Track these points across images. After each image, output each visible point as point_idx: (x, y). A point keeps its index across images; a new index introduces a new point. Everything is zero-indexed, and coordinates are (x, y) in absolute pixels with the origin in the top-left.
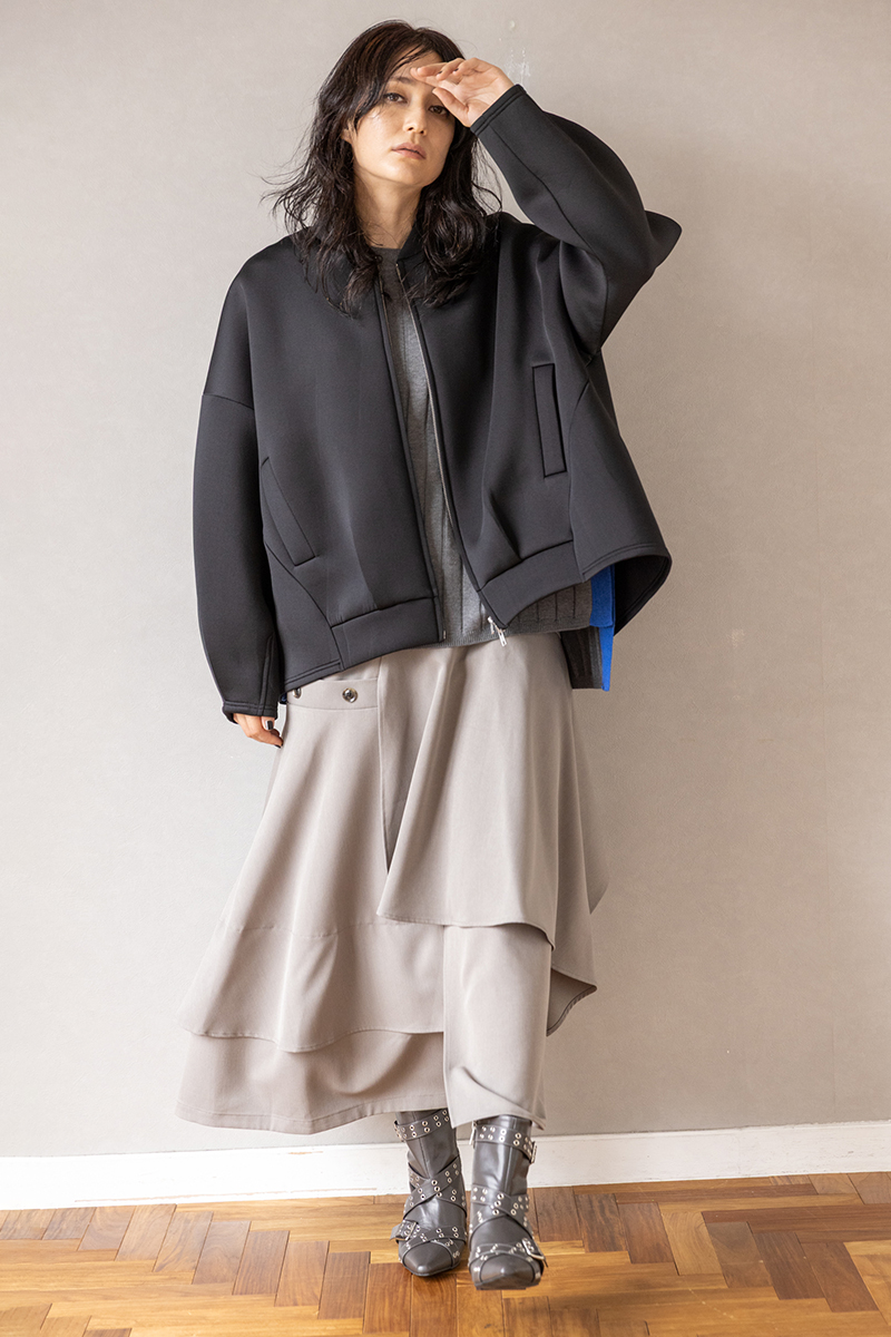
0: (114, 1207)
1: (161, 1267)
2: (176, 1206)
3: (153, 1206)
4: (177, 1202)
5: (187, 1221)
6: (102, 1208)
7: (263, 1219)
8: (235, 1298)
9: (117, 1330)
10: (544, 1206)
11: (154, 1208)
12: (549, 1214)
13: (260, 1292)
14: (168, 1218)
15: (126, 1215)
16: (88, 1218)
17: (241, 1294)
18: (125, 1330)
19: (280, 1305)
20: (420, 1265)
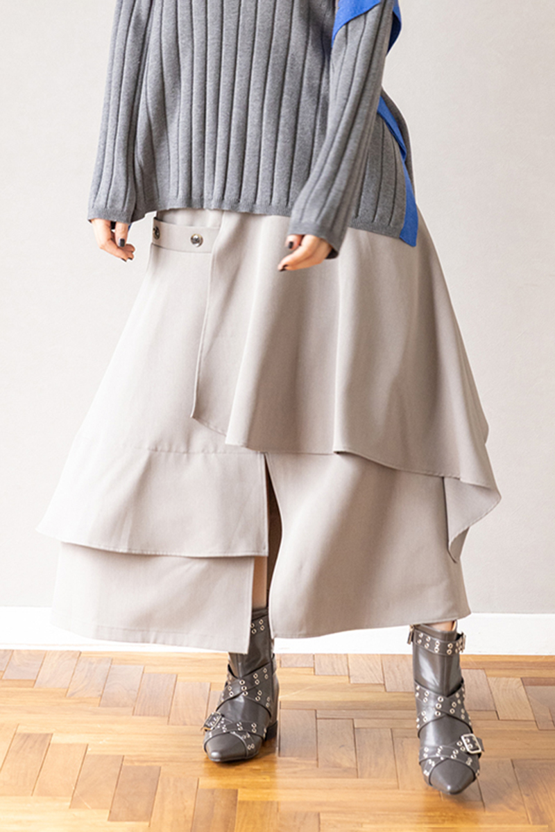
0: (29, 651)
1: (73, 694)
2: (81, 653)
3: (61, 652)
4: (81, 649)
5: (91, 663)
6: (19, 652)
7: (154, 665)
8: (134, 717)
9: (40, 735)
10: (390, 667)
11: (62, 654)
12: (394, 673)
13: (155, 715)
14: (75, 661)
15: (40, 657)
16: (8, 658)
17: (140, 715)
18: (47, 735)
19: (173, 724)
20: (215, 751)
